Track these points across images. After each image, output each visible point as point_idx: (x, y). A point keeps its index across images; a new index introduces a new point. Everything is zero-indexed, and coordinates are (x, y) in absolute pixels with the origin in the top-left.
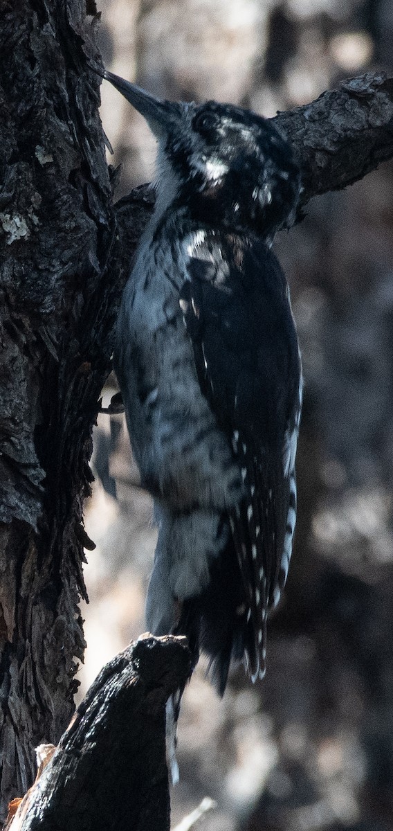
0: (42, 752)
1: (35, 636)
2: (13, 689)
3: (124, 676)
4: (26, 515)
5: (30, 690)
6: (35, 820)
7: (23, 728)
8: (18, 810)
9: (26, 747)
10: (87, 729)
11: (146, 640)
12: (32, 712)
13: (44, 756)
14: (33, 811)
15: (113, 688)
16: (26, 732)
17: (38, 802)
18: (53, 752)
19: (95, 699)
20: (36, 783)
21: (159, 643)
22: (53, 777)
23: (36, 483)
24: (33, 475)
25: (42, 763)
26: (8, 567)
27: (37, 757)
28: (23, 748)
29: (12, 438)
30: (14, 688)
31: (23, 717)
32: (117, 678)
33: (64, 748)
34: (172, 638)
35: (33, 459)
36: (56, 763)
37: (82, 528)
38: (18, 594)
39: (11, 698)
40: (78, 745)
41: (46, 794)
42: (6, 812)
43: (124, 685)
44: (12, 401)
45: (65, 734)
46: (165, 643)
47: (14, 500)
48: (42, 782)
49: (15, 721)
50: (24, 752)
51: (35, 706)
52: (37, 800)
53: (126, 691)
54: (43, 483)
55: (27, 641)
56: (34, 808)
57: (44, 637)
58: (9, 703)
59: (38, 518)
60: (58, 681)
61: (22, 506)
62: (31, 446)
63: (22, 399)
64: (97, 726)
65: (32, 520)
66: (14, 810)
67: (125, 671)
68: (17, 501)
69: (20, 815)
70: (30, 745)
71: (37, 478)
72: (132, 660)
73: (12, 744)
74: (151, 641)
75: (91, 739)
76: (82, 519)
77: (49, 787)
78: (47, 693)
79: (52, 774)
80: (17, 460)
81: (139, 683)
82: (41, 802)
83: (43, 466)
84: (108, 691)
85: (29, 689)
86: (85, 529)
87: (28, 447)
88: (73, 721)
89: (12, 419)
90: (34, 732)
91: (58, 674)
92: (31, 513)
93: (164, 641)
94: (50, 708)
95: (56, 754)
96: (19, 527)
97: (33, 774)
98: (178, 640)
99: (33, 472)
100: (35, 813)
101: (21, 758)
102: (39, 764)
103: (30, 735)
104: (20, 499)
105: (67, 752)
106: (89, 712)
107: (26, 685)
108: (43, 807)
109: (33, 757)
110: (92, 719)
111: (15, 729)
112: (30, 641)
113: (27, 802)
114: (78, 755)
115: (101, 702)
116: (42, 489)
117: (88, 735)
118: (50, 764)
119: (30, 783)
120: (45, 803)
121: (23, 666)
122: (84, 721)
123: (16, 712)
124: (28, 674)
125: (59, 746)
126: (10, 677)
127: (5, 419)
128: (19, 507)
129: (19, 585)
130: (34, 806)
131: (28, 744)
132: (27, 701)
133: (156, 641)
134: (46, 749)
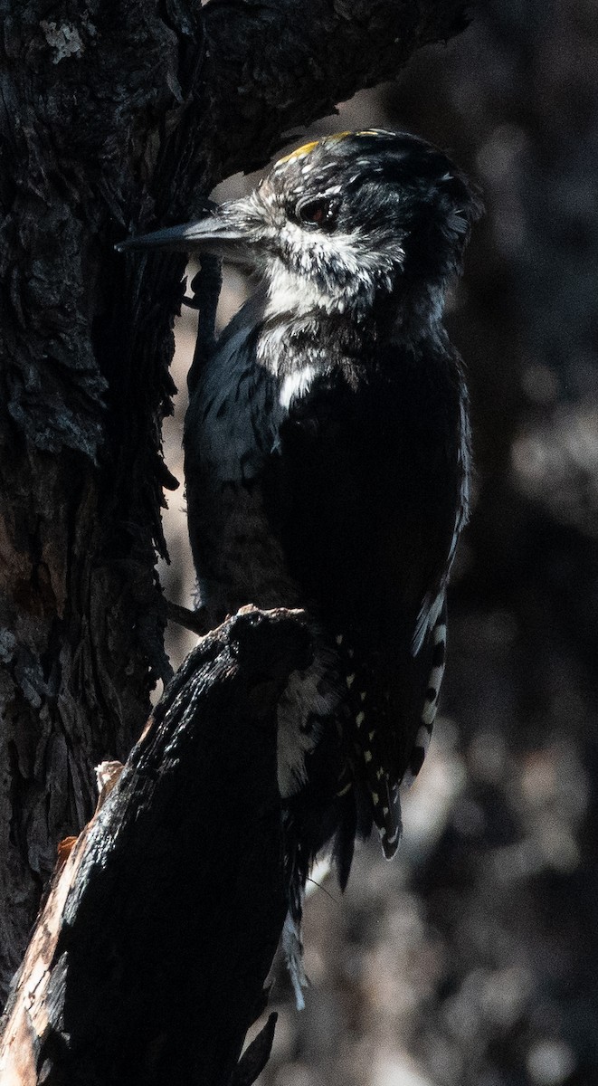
0: (104, 773)
1: (94, 610)
2: (65, 684)
3: (218, 666)
4: (81, 441)
5: (89, 687)
6: (95, 868)
7: (79, 739)
8: (72, 853)
9: (83, 765)
10: (167, 740)
11: (249, 615)
12: (91, 716)
13: (106, 777)
14: (91, 855)
15: (203, 683)
16: (83, 745)
17: (99, 843)
18: (120, 772)
19: (177, 698)
20: (96, 816)
21: (266, 619)
22: (120, 806)
23: (95, 397)
24: (91, 386)
25: (105, 788)
26: (57, 513)
27: (98, 779)
28: (79, 766)
29: (63, 336)
30: (66, 684)
31: (79, 723)
32: (208, 668)
33: (134, 767)
34: (285, 612)
35: (91, 363)
36: (123, 787)
37: (161, 459)
38: (70, 552)
39: (62, 697)
40: (154, 763)
41: (109, 831)
42: (56, 856)
43: (218, 677)
44: (61, 282)
45: (136, 747)
46: (274, 619)
47: (64, 421)
48: (104, 815)
49: (68, 728)
50: (80, 772)
51: (96, 708)
52: (98, 839)
53: (221, 685)
54: (104, 396)
55: (84, 617)
56: (94, 851)
57: (108, 611)
58: (59, 705)
59: (98, 446)
60: (128, 673)
61: (76, 429)
62: (88, 345)
63: (74, 279)
64: (180, 735)
65: (88, 448)
66: (65, 855)
67: (219, 659)
68: (68, 422)
69: (74, 861)
70: (90, 764)
71: (97, 390)
72: (229, 644)
73: (63, 761)
74: (255, 616)
75: (172, 754)
76: (161, 448)
77: (114, 820)
78: (112, 691)
79: (118, 803)
80: (68, 364)
81: (239, 675)
82: (103, 842)
83: (103, 374)
84: (195, 687)
85: (86, 684)
86: (164, 460)
87: (83, 348)
88: (148, 729)
89: (61, 307)
90: (94, 746)
91: (127, 663)
92: (88, 439)
93: (274, 615)
94: (116, 710)
95: (124, 775)
96: (73, 458)
97: (94, 803)
98: (292, 615)
99: (91, 382)
100: (95, 857)
101: (76, 781)
102: (100, 788)
103: (89, 749)
104: (73, 420)
105: (139, 772)
106: (169, 716)
107: (83, 678)
108: (106, 849)
109: (92, 778)
110: (173, 726)
111: (68, 741)
112: (89, 617)
113: (83, 843)
114: (154, 776)
115: (186, 702)
116: (104, 405)
117: (168, 749)
118: (116, 789)
119: (89, 815)
120: (108, 845)
121: (79, 651)
122: (162, 728)
123: (69, 718)
124: (86, 666)
125: (127, 764)
126: (59, 666)
127: (52, 307)
128: (70, 430)
129: (71, 540)
130: (93, 848)
131: (85, 761)
132: (85, 701)
133: (262, 616)
134: (110, 769)
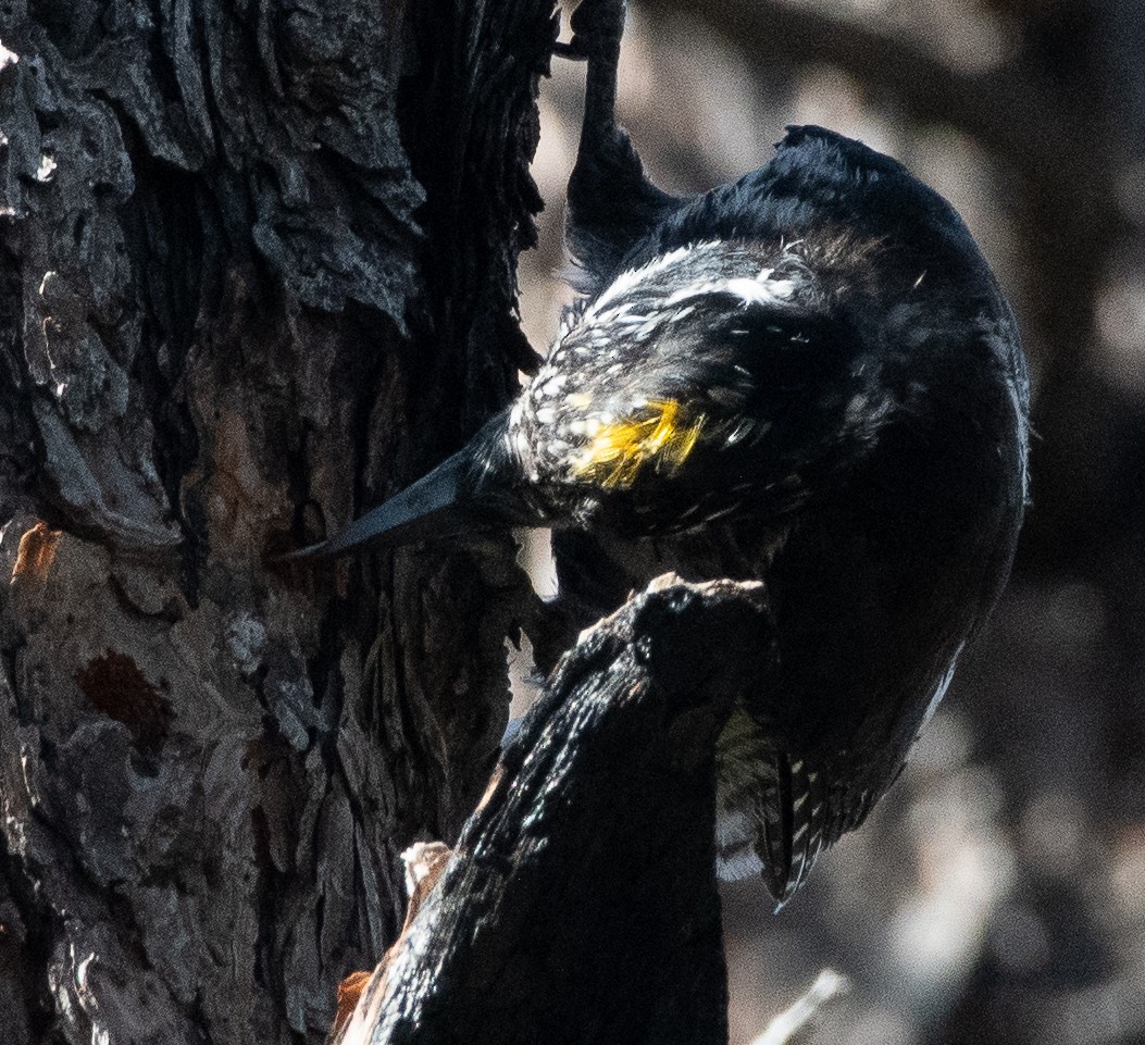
0: (419, 861)
1: (401, 581)
2: (349, 709)
3: (614, 679)
4: (378, 292)
5: (390, 713)
6: (402, 1026)
7: (373, 804)
8: (362, 1000)
9: (381, 850)
10: (526, 804)
11: (665, 592)
12: (394, 765)
13: (422, 871)
14: (395, 1004)
15: (589, 708)
16: (381, 814)
17: (408, 983)
18: (444, 862)
19: (545, 734)
20: (404, 936)
21: (698, 598)
22: (445, 920)
23: (403, 215)
24: (396, 196)
25: (418, 889)
26: (337, 415)
27: (407, 873)
28: (373, 851)
29: (345, 109)
30: (351, 710)
31: (375, 778)
32: (597, 682)
33: (470, 852)
34: (730, 586)
35: (395, 157)
36: (451, 886)
37: (514, 323)
38: (359, 482)
39: (345, 733)
40: (504, 845)
41: (428, 962)
42: (334, 1005)
43: (614, 699)
44: (344, 18)
45: (473, 818)
46: (711, 598)
47: (349, 255)
48: (418, 934)
49: (355, 788)
50: (376, 861)
51: (403, 751)
52: (407, 977)
53: (619, 713)
54: (419, 215)
55: (383, 595)
56: (400, 996)
57: (423, 585)
58: (340, 745)
59: (408, 301)
60: (458, 692)
61: (369, 271)
62: (391, 127)
63: (367, 14)
64: (550, 798)
65: (392, 305)
66: (351, 1002)
67: (616, 666)
68: (356, 260)
69: (365, 1014)
70: (392, 846)
71: (406, 204)
72: (635, 640)
73: (347, 837)
74: (679, 593)
75: (536, 831)
76: (515, 303)
77: (434, 944)
78: (430, 722)
79: (443, 915)
80: (356, 159)
81: (651, 694)
82: (415, 982)
83: (417, 176)
84: (575, 714)
85: (385, 710)
86: (521, 325)
87: (383, 132)
88: (493, 787)
89: (343, 62)
90: (400, 815)
91: (456, 676)
92: (390, 287)
93: (711, 593)
94: (437, 755)
95: (452, 866)
96: (362, 322)
97: (398, 914)
98: (743, 591)
99: (394, 190)
100: (402, 1008)
101: (369, 877)
102: (411, 890)
103: (390, 820)
104: (365, 255)
105: (479, 861)
106: (531, 765)
107: (380, 697)
108: (421, 994)
109: (396, 872)
110: (537, 782)
111: (355, 807)
112: (390, 595)
113: (382, 983)
114: (505, 868)
115: (558, 741)
116: (417, 229)
117: (528, 821)
118: (438, 890)
119: (391, 935)
120: (425, 985)
121: (374, 652)
122: (519, 786)
123: (357, 770)
124: (386, 676)
125: (458, 847)
126: (340, 680)
127: (328, 62)
128: (361, 274)
129: (361, 462)
130: (398, 991)
131: (385, 842)
132: (383, 738)
133: (691, 593)
134: (428, 855)
